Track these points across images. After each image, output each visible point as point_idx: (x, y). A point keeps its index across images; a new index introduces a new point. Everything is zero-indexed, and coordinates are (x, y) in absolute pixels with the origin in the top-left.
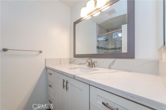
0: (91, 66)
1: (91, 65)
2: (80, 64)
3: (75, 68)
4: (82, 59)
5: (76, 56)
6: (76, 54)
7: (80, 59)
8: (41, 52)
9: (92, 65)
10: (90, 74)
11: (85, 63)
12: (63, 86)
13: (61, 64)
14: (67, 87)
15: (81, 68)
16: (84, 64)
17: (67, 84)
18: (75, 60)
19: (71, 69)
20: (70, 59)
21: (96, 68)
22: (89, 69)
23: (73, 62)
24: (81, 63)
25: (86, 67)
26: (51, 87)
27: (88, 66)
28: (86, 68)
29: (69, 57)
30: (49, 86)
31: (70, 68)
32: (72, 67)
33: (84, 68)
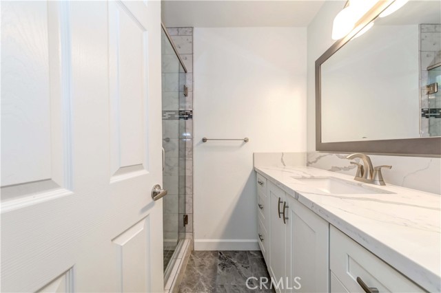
0: (369, 178)
1: (368, 175)
2: (334, 169)
3: (312, 178)
4: (341, 155)
5: (322, 147)
6: (322, 142)
7: (334, 154)
8: (246, 141)
9: (371, 176)
10: (341, 198)
11: (349, 168)
12: (279, 213)
13: (284, 165)
14: (286, 216)
15: (332, 179)
16: (346, 169)
17: (286, 209)
18: (319, 158)
19: (304, 178)
20: (308, 154)
21: (388, 188)
22: (360, 185)
23: (315, 162)
24: (336, 167)
25: (351, 178)
26: (261, 208)
27: (357, 176)
28: (348, 183)
29: (305, 151)
30: (259, 205)
31: (300, 176)
32: (305, 175)
33: (343, 180)
